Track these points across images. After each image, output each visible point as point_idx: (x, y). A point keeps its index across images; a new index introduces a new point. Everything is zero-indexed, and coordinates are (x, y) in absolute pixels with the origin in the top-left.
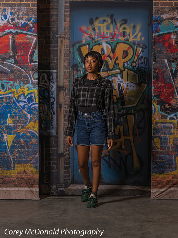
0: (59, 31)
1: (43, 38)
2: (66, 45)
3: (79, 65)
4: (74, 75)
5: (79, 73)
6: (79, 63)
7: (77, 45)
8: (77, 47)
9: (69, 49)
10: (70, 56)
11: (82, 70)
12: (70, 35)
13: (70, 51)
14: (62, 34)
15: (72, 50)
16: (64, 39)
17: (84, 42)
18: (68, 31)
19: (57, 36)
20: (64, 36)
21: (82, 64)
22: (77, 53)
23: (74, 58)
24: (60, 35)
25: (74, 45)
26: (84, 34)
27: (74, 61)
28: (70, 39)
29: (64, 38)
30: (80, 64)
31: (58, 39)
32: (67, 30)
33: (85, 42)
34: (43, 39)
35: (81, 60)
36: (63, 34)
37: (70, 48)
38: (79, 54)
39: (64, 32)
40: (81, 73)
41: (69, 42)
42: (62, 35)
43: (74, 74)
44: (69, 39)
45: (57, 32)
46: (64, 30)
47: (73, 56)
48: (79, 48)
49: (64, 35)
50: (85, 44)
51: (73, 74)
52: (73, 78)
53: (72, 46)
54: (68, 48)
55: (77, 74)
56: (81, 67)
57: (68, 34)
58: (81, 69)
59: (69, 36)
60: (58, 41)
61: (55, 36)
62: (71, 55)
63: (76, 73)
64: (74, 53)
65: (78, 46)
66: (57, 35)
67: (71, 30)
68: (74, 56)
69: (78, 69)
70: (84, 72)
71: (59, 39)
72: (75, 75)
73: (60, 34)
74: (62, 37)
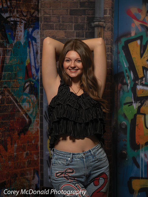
0: (97, 15)
1: (73, 27)
2: (107, 40)
3: (126, 74)
4: (118, 92)
5: (125, 87)
6: (126, 70)
7: (123, 40)
8: (123, 44)
9: (111, 47)
10: (112, 59)
11: (130, 83)
12: (112, 23)
13: (112, 51)
14: (101, 21)
15: (115, 49)
16: (104, 30)
17: (133, 34)
18: (109, 16)
19: (93, 24)
20: (104, 25)
21: (130, 72)
22: (122, 55)
23: (118, 62)
24: (97, 23)
25: (118, 40)
26: (134, 20)
27: (119, 66)
28: (112, 30)
29: (104, 27)
30: (127, 72)
31: (94, 30)
32: (108, 13)
33: (136, 34)
34: (73, 30)
35: (128, 65)
36: (103, 21)
37: (112, 45)
38: (125, 56)
39: (104, 18)
40: (129, 87)
41: (110, 34)
42: (101, 23)
43: (118, 89)
44: (110, 29)
45: (94, 17)
46: (105, 15)
47: (116, 59)
48: (125, 44)
49: (103, 23)
50: (134, 38)
51: (116, 89)
52: (116, 96)
53: (116, 41)
54: (109, 45)
55: (122, 90)
56: (129, 78)
57: (110, 20)
58: (128, 82)
59: (110, 24)
60: (94, 33)
61: (91, 25)
62: (113, 57)
63: (121, 88)
64: (118, 53)
65: (125, 42)
66: (94, 22)
67: (114, 15)
68: (118, 58)
69: (124, 81)
70: (132, 86)
71: (96, 29)
72: (120, 91)
73: (99, 21)
74: (101, 26)
